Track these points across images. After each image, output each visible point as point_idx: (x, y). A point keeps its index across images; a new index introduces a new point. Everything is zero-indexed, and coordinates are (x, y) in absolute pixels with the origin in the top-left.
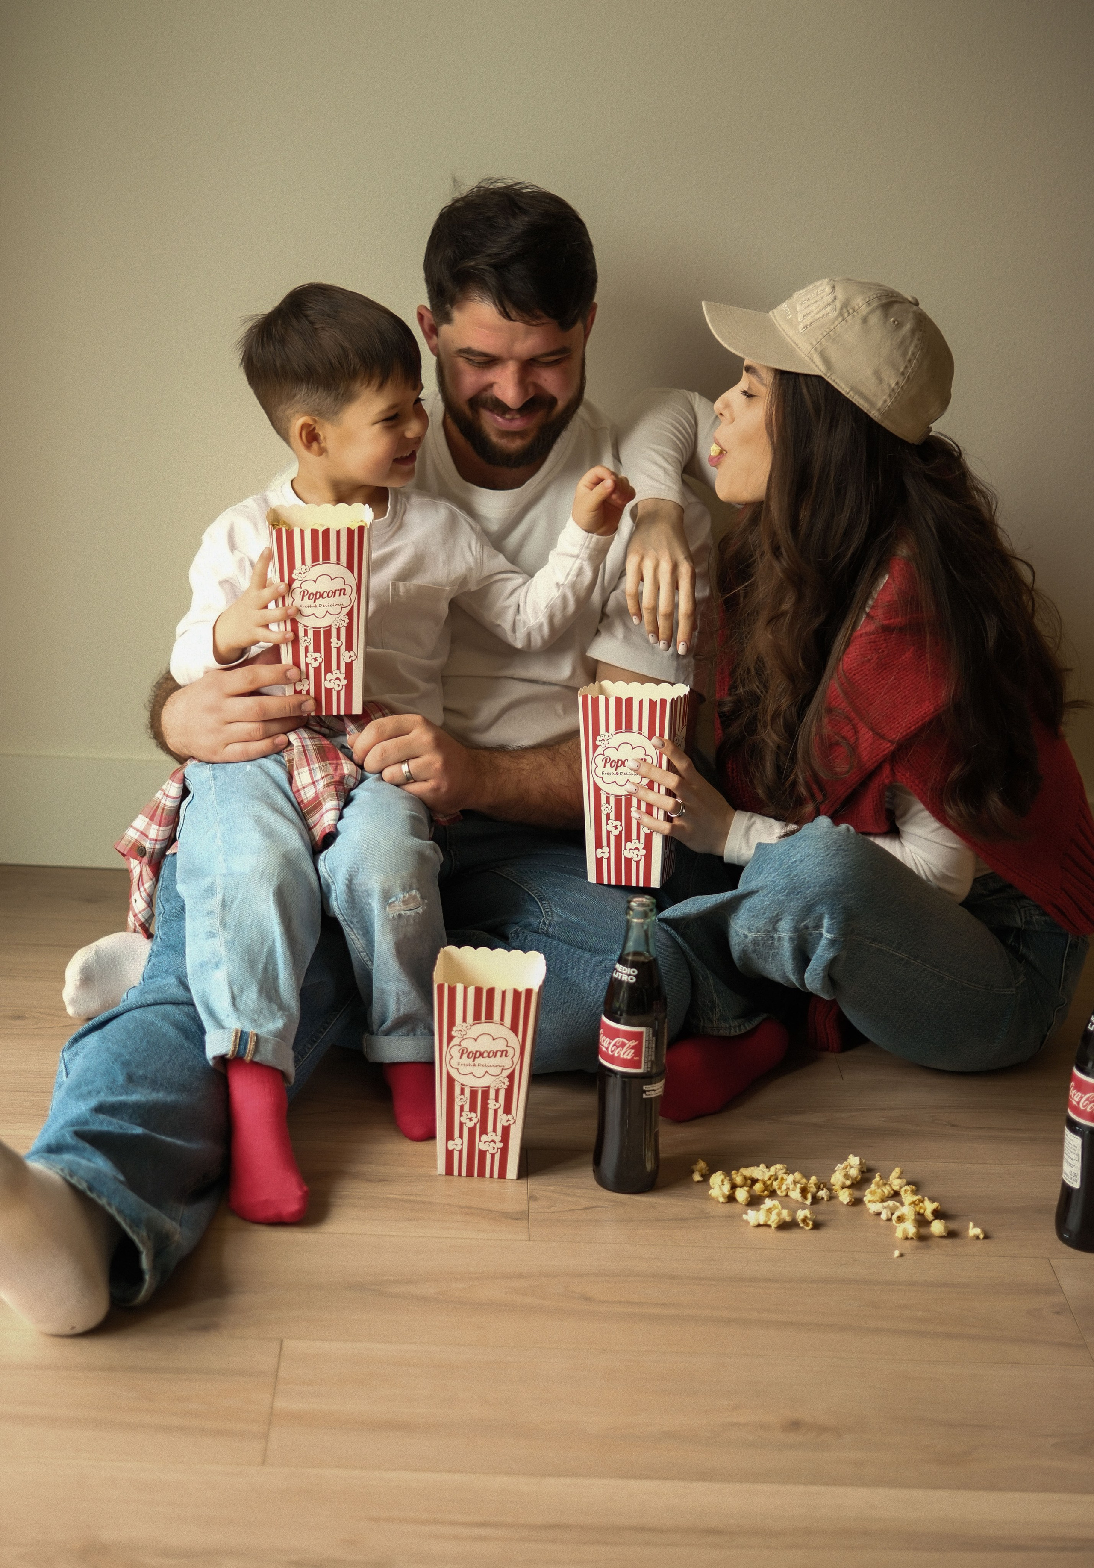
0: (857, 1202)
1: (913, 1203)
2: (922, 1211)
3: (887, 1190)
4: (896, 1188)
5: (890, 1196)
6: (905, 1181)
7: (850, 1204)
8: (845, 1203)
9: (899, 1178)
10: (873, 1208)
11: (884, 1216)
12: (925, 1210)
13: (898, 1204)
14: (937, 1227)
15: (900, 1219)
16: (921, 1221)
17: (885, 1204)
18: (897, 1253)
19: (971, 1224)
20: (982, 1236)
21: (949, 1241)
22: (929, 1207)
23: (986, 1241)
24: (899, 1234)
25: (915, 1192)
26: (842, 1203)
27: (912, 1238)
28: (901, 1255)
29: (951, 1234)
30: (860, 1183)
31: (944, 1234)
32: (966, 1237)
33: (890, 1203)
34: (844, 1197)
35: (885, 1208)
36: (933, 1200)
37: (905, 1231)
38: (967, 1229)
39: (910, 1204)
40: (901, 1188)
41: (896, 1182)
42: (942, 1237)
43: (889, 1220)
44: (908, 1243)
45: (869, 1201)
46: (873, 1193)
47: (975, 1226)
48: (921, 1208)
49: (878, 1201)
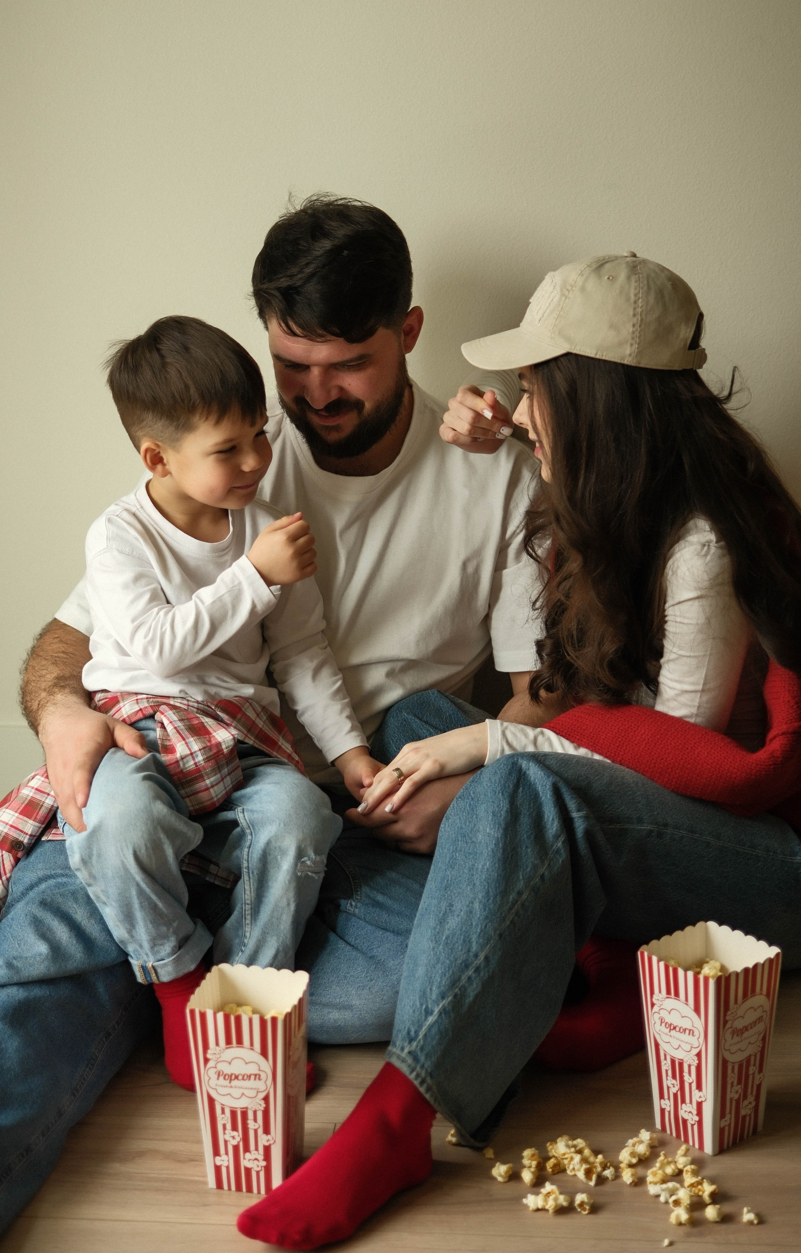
0: (640, 1182)
1: (692, 1185)
2: (701, 1193)
3: (669, 1170)
4: (680, 1166)
5: (674, 1174)
6: (689, 1158)
7: (633, 1184)
8: (628, 1183)
9: (685, 1155)
10: (653, 1190)
11: (662, 1199)
12: (704, 1192)
13: (678, 1185)
14: (711, 1212)
15: (677, 1203)
16: (697, 1205)
17: (664, 1186)
18: (666, 1242)
19: (745, 1210)
20: (756, 1222)
21: (723, 1227)
22: (707, 1189)
23: (761, 1227)
24: (673, 1219)
25: (695, 1173)
26: (625, 1183)
27: (685, 1224)
28: (671, 1244)
29: (725, 1219)
30: (644, 1162)
31: (718, 1220)
32: (740, 1222)
33: (670, 1185)
34: (627, 1176)
35: (663, 1190)
36: (712, 1181)
37: (678, 1217)
38: (741, 1214)
39: (689, 1186)
40: (685, 1167)
41: (681, 1161)
42: (716, 1222)
43: (667, 1202)
44: (683, 1228)
45: (651, 1183)
46: (654, 1174)
47: (749, 1212)
48: (700, 1190)
49: (658, 1182)
